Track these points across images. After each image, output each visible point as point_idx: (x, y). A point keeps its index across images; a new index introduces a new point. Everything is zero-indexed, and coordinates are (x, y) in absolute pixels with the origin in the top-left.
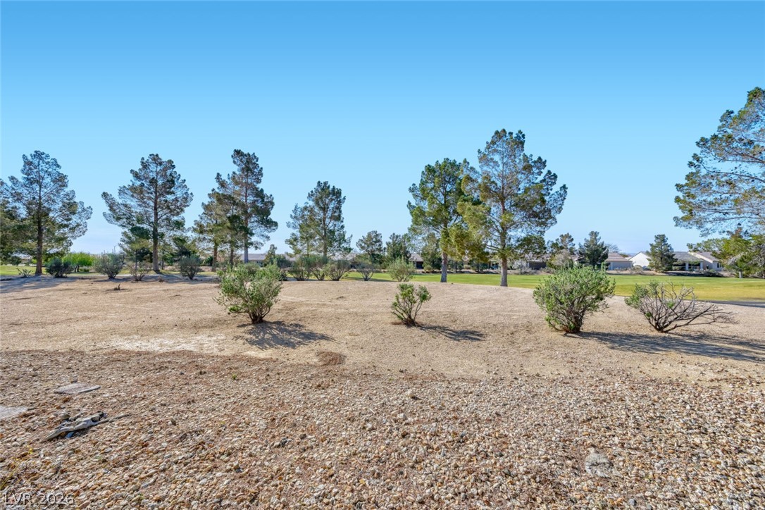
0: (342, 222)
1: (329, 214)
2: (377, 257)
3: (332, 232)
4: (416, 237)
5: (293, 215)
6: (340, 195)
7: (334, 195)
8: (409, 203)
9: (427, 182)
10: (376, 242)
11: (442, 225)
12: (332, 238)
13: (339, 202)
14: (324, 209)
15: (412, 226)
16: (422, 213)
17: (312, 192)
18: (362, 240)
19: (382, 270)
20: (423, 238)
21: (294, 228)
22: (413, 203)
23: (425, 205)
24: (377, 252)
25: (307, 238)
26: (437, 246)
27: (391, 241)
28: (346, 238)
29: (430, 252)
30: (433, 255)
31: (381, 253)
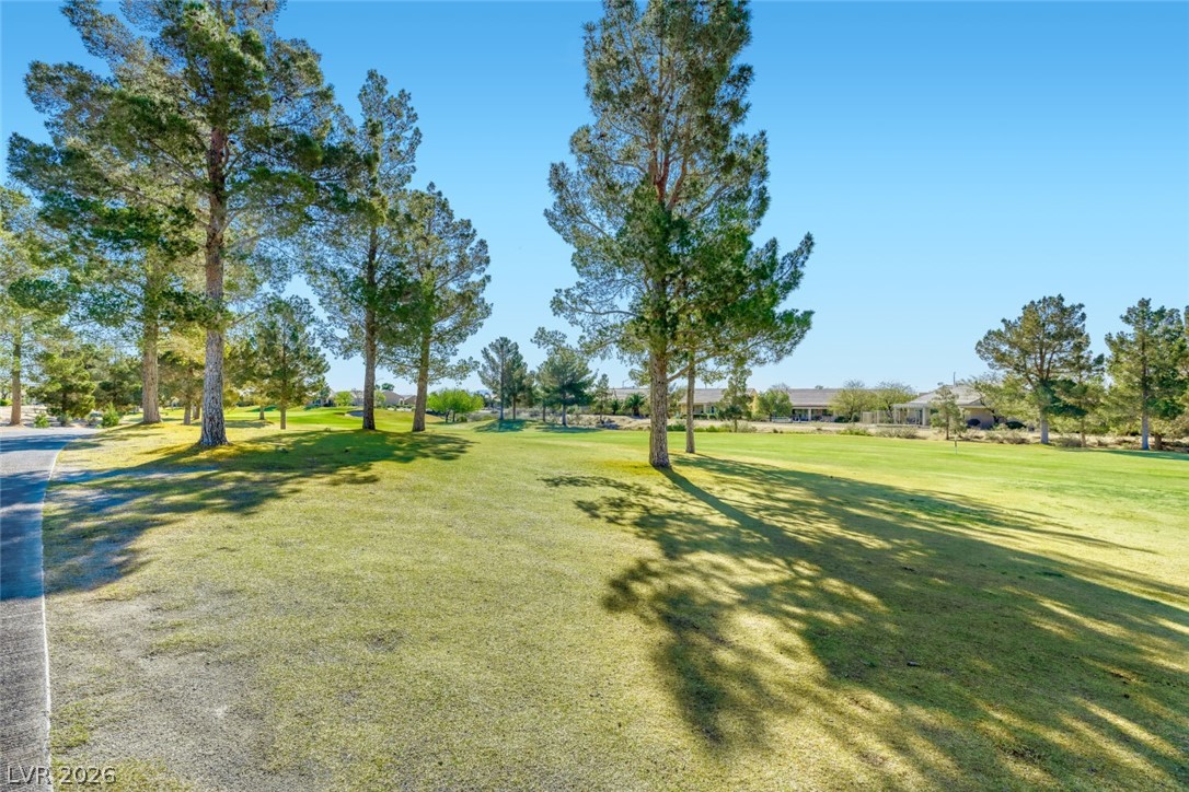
10: (1059, 337)
18: (999, 334)
19: (1092, 439)
24: (1065, 374)
31: (1086, 379)
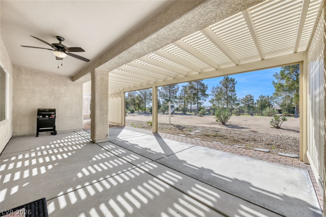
0: (235, 92)
1: (229, 89)
2: (252, 108)
3: (231, 97)
4: (278, 97)
5: (212, 91)
6: (234, 81)
7: (231, 81)
8: (273, 82)
9: (285, 71)
10: (250, 100)
11: (295, 91)
12: (230, 99)
13: (234, 84)
14: (227, 87)
15: (275, 92)
16: (281, 86)
17: (221, 81)
18: (242, 100)
20: (282, 98)
21: (212, 96)
22: (276, 81)
23: (284, 82)
24: (251, 105)
25: (218, 100)
26: (292, 101)
27: (260, 99)
28: (237, 99)
29: (287, 104)
30: (289, 106)
31: (254, 106)
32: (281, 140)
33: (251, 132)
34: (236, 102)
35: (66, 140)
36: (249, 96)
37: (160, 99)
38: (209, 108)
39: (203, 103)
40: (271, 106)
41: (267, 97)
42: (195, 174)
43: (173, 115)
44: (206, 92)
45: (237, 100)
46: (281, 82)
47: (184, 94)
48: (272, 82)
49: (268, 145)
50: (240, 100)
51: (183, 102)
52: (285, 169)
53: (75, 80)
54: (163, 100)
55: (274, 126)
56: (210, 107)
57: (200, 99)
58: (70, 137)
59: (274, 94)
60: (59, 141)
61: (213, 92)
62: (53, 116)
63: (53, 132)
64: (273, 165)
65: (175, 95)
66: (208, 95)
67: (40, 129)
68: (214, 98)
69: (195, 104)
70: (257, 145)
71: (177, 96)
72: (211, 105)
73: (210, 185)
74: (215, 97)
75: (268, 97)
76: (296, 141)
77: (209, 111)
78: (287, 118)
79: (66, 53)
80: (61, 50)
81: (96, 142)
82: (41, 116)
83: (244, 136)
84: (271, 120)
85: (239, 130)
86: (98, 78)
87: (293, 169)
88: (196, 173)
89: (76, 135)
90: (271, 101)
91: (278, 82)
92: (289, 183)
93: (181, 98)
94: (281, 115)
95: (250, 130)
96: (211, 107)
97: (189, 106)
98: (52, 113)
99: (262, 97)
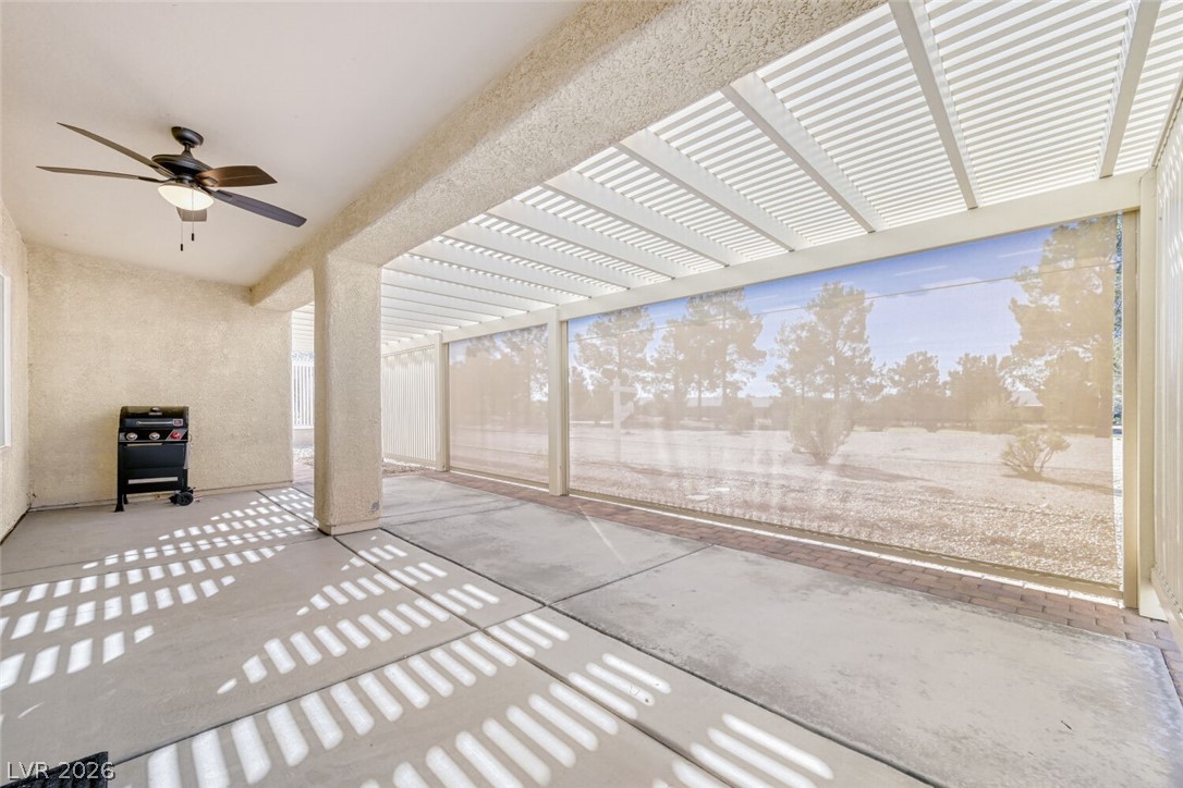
0: (867, 342)
1: (842, 330)
2: (929, 400)
3: (850, 361)
4: (1031, 361)
5: (779, 338)
8: (1014, 302)
12: (849, 370)
13: (862, 311)
14: (833, 325)
15: (1020, 342)
16: (1045, 316)
20: (1046, 362)
21: (781, 357)
22: (1024, 299)
23: (1054, 303)
25: (800, 371)
28: (873, 369)
29: (1066, 387)
30: (1073, 394)
32: (1045, 524)
33: (926, 491)
34: (871, 380)
35: (223, 527)
36: (920, 358)
37: (585, 369)
38: (766, 405)
39: (745, 384)
40: (1003, 395)
41: (989, 359)
42: (705, 660)
43: (632, 431)
44: (754, 345)
45: (872, 374)
46: (1045, 300)
47: (672, 351)
48: (1008, 301)
49: (994, 542)
50: (884, 372)
51: (668, 381)
52: (1067, 639)
53: (259, 301)
54: (594, 373)
55: (1015, 470)
56: (771, 397)
57: (734, 371)
58: (238, 513)
59: (1014, 349)
60: (194, 531)
61: (785, 342)
62: (179, 434)
63: (178, 492)
64: (1017, 622)
65: (639, 355)
66: (763, 355)
67: (131, 482)
68: (788, 367)
69: (712, 387)
70: (953, 544)
71: (648, 359)
72: (777, 392)
73: (761, 706)
74: (790, 361)
75: (993, 359)
76: (1105, 528)
77: (766, 413)
78: (1069, 439)
79: (209, 192)
80: (190, 181)
81: (334, 531)
82: (133, 436)
83: (902, 508)
84: (1007, 449)
85: (882, 484)
86: (338, 290)
87: (1096, 639)
88: (709, 656)
89: (266, 506)
90: (1003, 377)
91: (1031, 302)
92: (1084, 697)
93: (661, 367)
94: (1043, 430)
95: (925, 484)
96: (775, 398)
97: (693, 394)
98: (175, 422)
99: (968, 361)
